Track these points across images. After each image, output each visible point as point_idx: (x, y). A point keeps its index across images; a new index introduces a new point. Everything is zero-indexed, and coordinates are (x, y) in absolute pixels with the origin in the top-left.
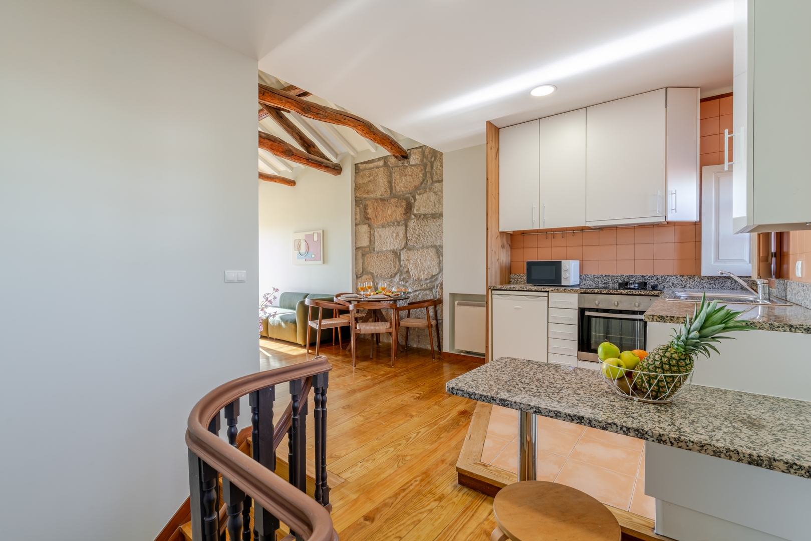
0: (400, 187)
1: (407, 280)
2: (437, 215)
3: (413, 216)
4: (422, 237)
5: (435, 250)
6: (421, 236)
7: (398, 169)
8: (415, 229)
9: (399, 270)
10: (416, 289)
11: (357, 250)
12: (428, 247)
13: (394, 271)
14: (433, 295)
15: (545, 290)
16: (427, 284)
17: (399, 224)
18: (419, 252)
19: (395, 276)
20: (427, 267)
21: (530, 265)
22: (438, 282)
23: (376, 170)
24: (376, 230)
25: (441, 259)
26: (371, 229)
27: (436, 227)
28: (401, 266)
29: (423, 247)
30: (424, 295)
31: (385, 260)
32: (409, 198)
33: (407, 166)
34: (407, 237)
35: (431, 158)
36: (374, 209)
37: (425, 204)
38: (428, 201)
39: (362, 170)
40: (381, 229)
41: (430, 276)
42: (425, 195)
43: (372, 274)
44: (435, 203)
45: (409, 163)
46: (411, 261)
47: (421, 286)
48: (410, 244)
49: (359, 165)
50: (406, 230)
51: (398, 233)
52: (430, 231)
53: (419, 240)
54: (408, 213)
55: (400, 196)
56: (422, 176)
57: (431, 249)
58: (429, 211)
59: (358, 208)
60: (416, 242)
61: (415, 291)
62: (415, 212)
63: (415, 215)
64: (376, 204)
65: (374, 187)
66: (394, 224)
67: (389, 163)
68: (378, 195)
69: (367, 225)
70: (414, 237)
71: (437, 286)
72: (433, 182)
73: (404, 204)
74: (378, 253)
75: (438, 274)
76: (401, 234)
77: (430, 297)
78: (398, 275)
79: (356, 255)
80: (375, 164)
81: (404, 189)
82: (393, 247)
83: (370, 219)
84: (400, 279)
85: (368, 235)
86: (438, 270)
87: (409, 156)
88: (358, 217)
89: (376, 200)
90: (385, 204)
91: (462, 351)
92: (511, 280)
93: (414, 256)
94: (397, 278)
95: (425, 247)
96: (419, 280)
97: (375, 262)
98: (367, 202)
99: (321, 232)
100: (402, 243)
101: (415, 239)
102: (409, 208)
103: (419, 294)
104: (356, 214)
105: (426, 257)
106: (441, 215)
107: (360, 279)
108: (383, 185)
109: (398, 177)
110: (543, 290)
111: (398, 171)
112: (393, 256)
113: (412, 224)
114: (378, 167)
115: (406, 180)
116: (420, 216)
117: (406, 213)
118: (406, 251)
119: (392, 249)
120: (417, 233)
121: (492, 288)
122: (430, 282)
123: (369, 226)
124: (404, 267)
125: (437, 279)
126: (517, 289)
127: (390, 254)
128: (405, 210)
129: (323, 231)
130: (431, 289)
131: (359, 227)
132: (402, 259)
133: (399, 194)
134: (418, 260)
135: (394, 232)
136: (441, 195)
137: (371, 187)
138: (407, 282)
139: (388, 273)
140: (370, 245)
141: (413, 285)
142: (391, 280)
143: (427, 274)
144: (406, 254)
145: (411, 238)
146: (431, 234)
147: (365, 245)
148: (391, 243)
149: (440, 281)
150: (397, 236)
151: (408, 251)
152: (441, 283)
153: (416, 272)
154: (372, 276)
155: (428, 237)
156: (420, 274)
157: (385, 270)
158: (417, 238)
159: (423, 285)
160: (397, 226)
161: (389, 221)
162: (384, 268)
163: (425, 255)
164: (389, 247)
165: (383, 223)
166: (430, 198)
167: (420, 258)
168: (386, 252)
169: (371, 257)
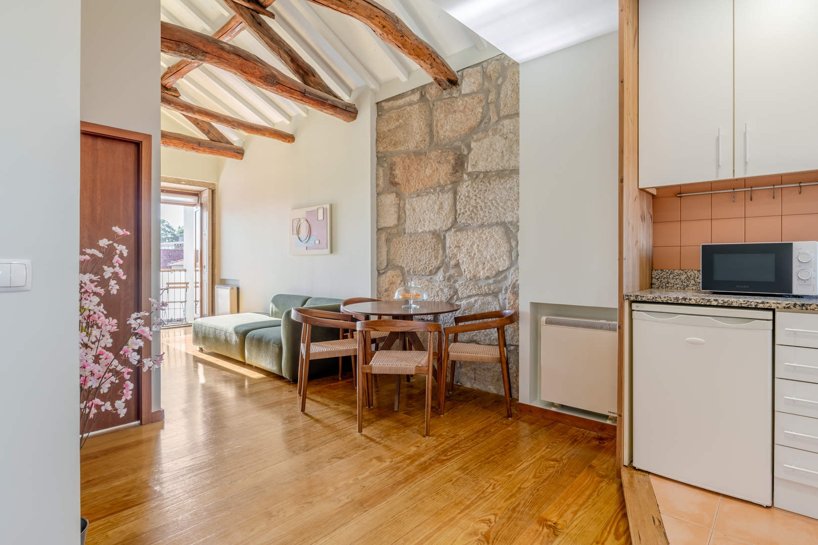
0: (445, 132)
1: (456, 278)
2: (507, 172)
3: (465, 176)
4: (481, 209)
5: (503, 229)
6: (479, 208)
7: (442, 104)
8: (468, 196)
9: (443, 262)
10: (471, 294)
11: (380, 232)
12: (490, 226)
13: (435, 263)
14: (499, 304)
15: (767, 306)
16: (489, 285)
17: (442, 189)
18: (476, 234)
19: (436, 273)
20: (488, 257)
21: (710, 253)
22: (508, 282)
23: (408, 108)
24: (407, 201)
25: (514, 244)
26: (400, 200)
27: (504, 192)
28: (446, 257)
29: (482, 225)
30: (483, 303)
31: (421, 247)
32: (459, 148)
33: (457, 98)
34: (456, 211)
35: (498, 79)
36: (404, 169)
37: (485, 156)
38: (491, 150)
39: (387, 111)
40: (414, 199)
41: (494, 273)
42: (486, 141)
43: (401, 268)
44: (502, 153)
45: (461, 92)
46: (462, 248)
47: (479, 288)
48: (461, 220)
49: (383, 104)
50: (455, 199)
51: (441, 204)
52: (495, 199)
53: (475, 214)
54: (457, 172)
55: (446, 145)
56: (481, 111)
57: (497, 229)
58: (493, 166)
59: (381, 170)
60: (471, 218)
61: (470, 297)
62: (470, 170)
63: (469, 174)
64: (408, 161)
65: (405, 135)
66: (435, 190)
67: (428, 96)
68: (411, 146)
69: (394, 195)
70: (467, 209)
71: (506, 289)
72: (500, 119)
73: (451, 158)
74: (411, 237)
75: (508, 269)
76: (447, 206)
77: (494, 307)
78: (441, 270)
79: (378, 240)
80: (407, 99)
81: (451, 135)
82: (434, 226)
83: (399, 184)
84: (444, 277)
85: (396, 210)
86: (507, 263)
87: (459, 81)
88: (381, 182)
89: (408, 154)
90: (421, 160)
91: (552, 404)
92: (654, 281)
93: (467, 240)
94: (440, 276)
95: (486, 226)
96: (475, 278)
97: (406, 250)
98: (394, 159)
99: (328, 206)
100: (448, 219)
101: (468, 213)
102: (460, 163)
103: (475, 301)
104: (377, 178)
105: (487, 241)
106: (515, 171)
107: (384, 276)
108: (418, 130)
109: (442, 116)
110: (761, 306)
111: (441, 107)
112: (434, 240)
113: (463, 189)
114: (410, 104)
115: (455, 120)
116: (477, 176)
117: (455, 173)
118: (456, 232)
119: (432, 229)
120: (473, 202)
121: (632, 299)
122: (495, 282)
123: (398, 195)
124: (450, 258)
125: (506, 278)
126: (693, 302)
127: (429, 237)
128: (454, 168)
129: (331, 206)
130: (495, 294)
131: (382, 197)
132: (448, 245)
133: (444, 143)
134: (475, 247)
135: (436, 203)
136: (515, 138)
137: (400, 134)
138: (455, 281)
139: (427, 268)
140: (399, 224)
141: (466, 287)
142: (431, 278)
143: (490, 269)
144: (454, 237)
145: (462, 211)
146: (495, 204)
147: (392, 225)
148: (431, 221)
149: (512, 281)
150: (440, 209)
151: (458, 233)
152: (513, 285)
153: (471, 266)
154: (402, 272)
155: (490, 209)
156: (477, 269)
157: (421, 263)
158: (472, 210)
159: (481, 287)
160: (440, 193)
161: (428, 187)
162: (420, 260)
163: (486, 239)
164: (428, 226)
165: (418, 190)
166: (494, 146)
167: (478, 243)
168: (423, 235)
169: (399, 242)
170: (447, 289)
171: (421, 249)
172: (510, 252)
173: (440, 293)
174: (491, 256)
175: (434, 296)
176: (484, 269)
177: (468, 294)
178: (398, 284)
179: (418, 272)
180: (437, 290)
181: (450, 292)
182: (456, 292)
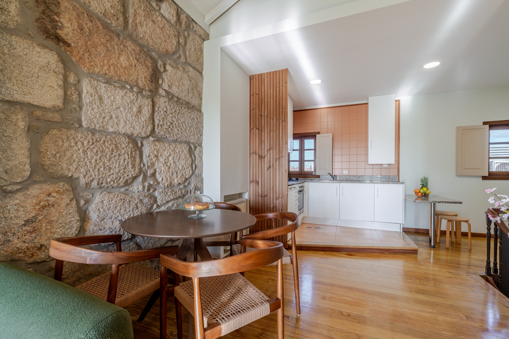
0: (145, 32)
1: (154, 187)
2: (190, 106)
3: (161, 91)
4: (176, 127)
5: (188, 147)
6: (174, 125)
8: (166, 112)
9: (141, 171)
12: (181, 142)
13: (132, 173)
16: (181, 189)
17: (141, 91)
18: (171, 146)
19: (132, 182)
20: (180, 168)
22: (191, 186)
25: (194, 158)
27: (190, 120)
28: (144, 165)
29: (175, 141)
30: (179, 205)
31: (113, 150)
32: (156, 61)
33: (156, 10)
34: (154, 120)
35: (185, 30)
37: (177, 84)
38: (181, 82)
41: (183, 179)
42: (178, 72)
43: (71, 181)
44: (188, 90)
46: (159, 157)
48: (159, 132)
50: (153, 108)
51: (140, 107)
52: (184, 122)
53: (171, 130)
54: (154, 81)
58: (183, 96)
60: (169, 132)
61: (168, 202)
62: (166, 87)
66: (132, 88)
70: (164, 122)
71: (191, 191)
72: (186, 62)
74: (93, 134)
75: (191, 176)
76: (146, 111)
78: (140, 179)
82: (132, 129)
83: (69, 45)
84: (143, 187)
85: (61, 83)
86: (191, 172)
90: (112, 38)
93: (166, 151)
95: (178, 142)
96: (171, 185)
97: (85, 152)
100: (147, 127)
101: (166, 127)
102: (156, 75)
103: (173, 205)
105: (180, 155)
107: (19, 196)
112: (130, 145)
113: (161, 103)
115: (154, 30)
116: (172, 98)
117: (152, 82)
118: (153, 141)
119: (129, 132)
120: (169, 118)
122: (184, 187)
123: (63, 60)
124: (148, 167)
125: (190, 183)
127: (124, 141)
128: (151, 77)
132: (145, 153)
133: (142, 42)
134: (170, 158)
135: (134, 103)
138: (155, 190)
139: (120, 178)
140: (64, 108)
141: (165, 194)
142: (127, 190)
143: (181, 177)
144: (154, 146)
145: (161, 123)
146: (185, 127)
147: (48, 104)
148: (127, 122)
149: (194, 185)
150: (138, 112)
151: (156, 143)
152: (196, 187)
153: (168, 175)
154: (71, 186)
155: (182, 129)
156: (172, 178)
157: (112, 171)
158: (169, 126)
159: (176, 192)
160: (139, 95)
161: (123, 79)
162: (110, 168)
163: (179, 152)
164: (123, 127)
165: (106, 74)
166: (183, 81)
167: (173, 155)
168: (114, 136)
169: (68, 137)
170: (147, 199)
171: (112, 154)
172: (192, 164)
173: (139, 205)
174: (182, 167)
175: (133, 210)
176: (177, 177)
177: (167, 200)
178: (63, 205)
179: (107, 183)
180: (136, 202)
181: (151, 201)
182: (155, 201)
